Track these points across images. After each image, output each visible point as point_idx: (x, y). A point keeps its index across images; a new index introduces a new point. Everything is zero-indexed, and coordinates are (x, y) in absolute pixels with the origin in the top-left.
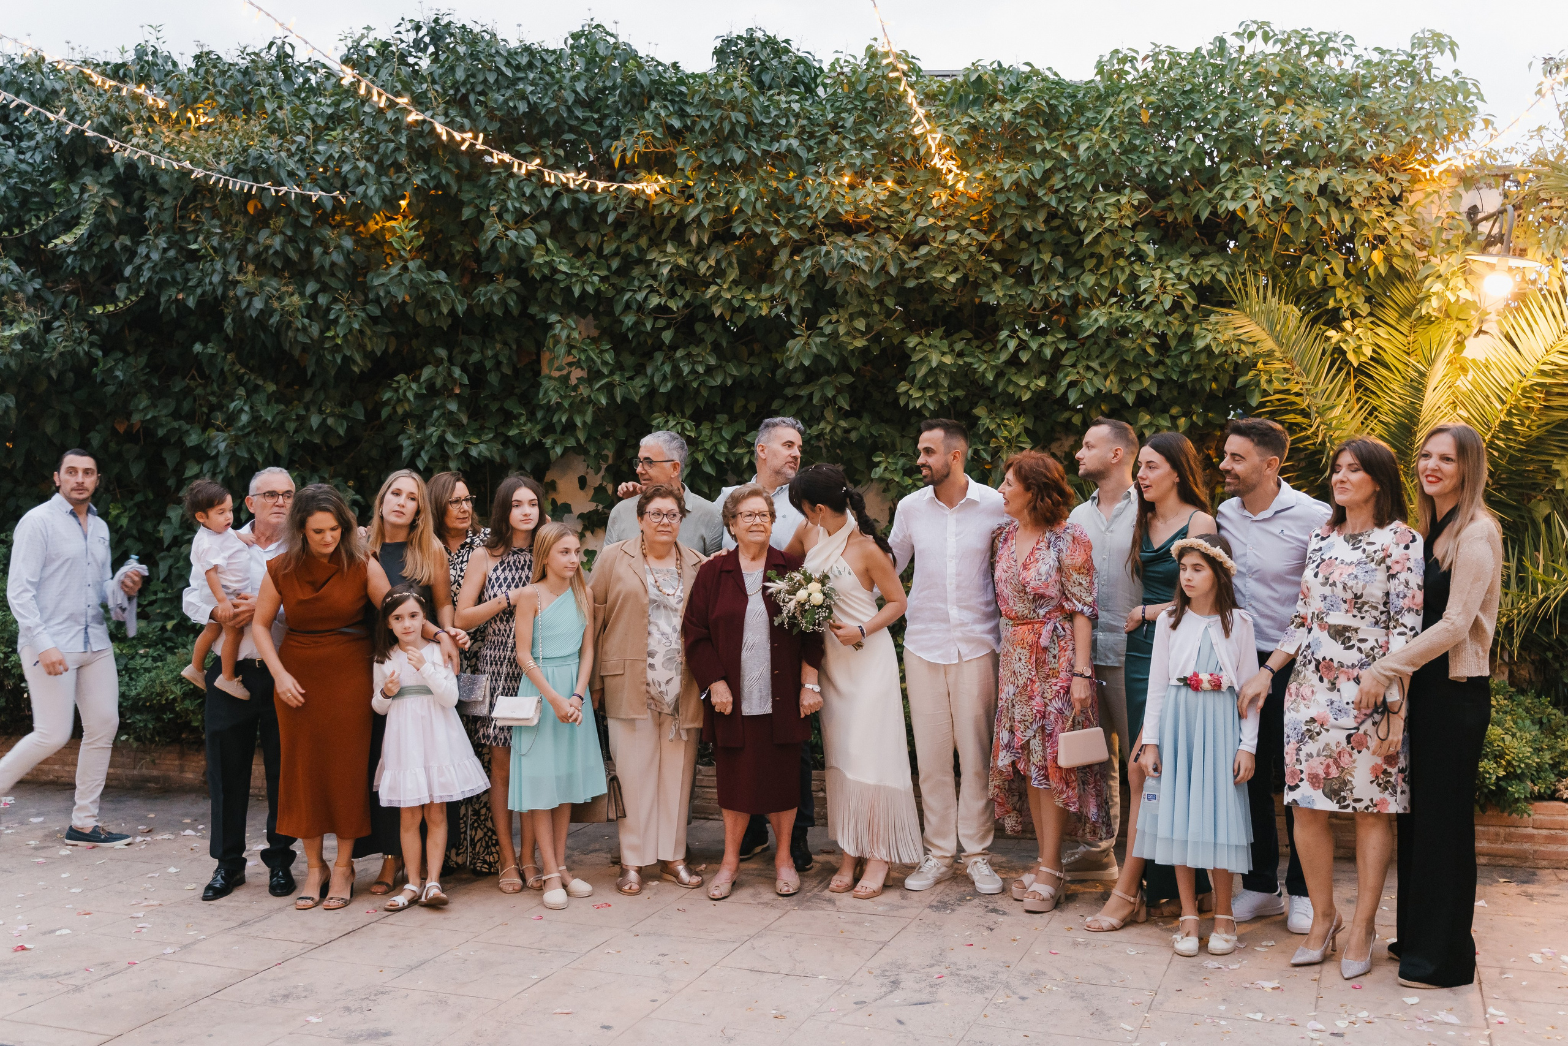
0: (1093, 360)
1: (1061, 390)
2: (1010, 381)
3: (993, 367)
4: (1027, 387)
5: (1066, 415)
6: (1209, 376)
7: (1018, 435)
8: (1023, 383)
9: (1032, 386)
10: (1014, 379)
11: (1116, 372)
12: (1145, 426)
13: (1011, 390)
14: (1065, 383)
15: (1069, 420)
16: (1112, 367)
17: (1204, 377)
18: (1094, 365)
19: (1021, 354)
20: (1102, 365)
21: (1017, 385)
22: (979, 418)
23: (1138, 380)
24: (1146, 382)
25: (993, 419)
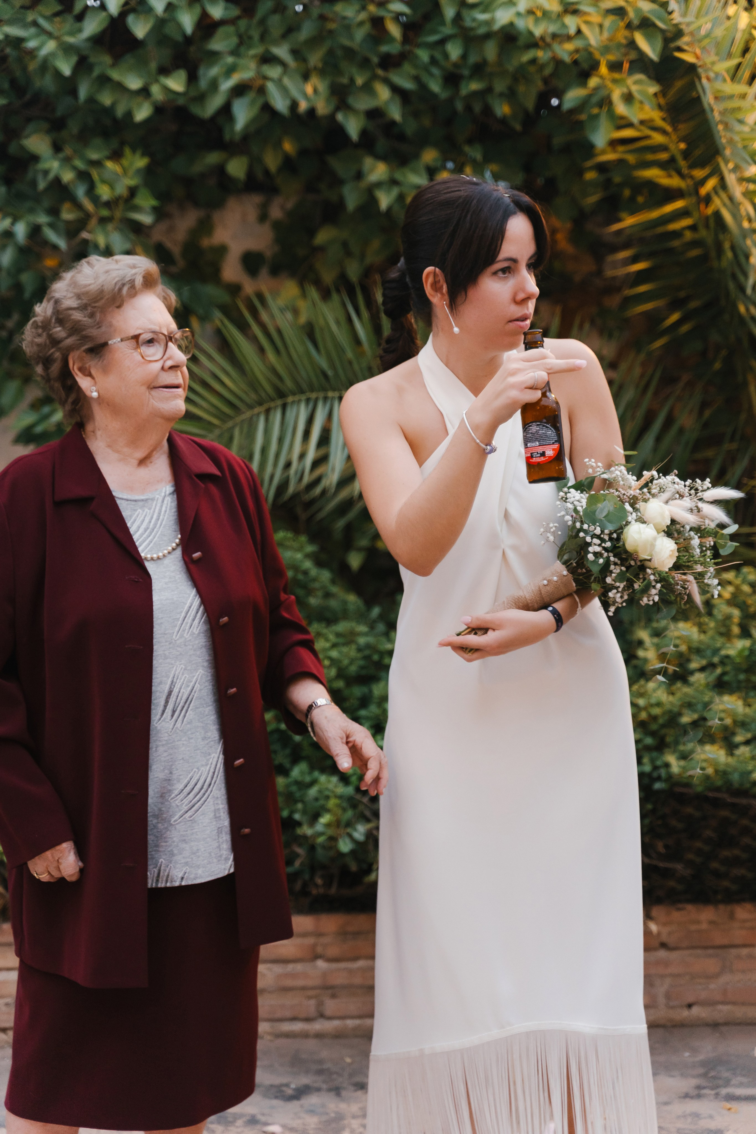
0: (276, 43)
1: (215, 103)
2: (104, 80)
3: (67, 49)
4: (145, 92)
5: (213, 158)
6: (500, 86)
7: (133, 192)
8: (134, 83)
9: (155, 89)
10: (115, 75)
11: (322, 72)
12: (379, 185)
13: (106, 99)
14: (226, 85)
15: (221, 170)
16: (315, 59)
17: (489, 90)
18: (282, 51)
19: (131, 19)
20: (295, 53)
21: (121, 87)
22: (35, 158)
23: (368, 88)
24: (384, 93)
25: (67, 161)
